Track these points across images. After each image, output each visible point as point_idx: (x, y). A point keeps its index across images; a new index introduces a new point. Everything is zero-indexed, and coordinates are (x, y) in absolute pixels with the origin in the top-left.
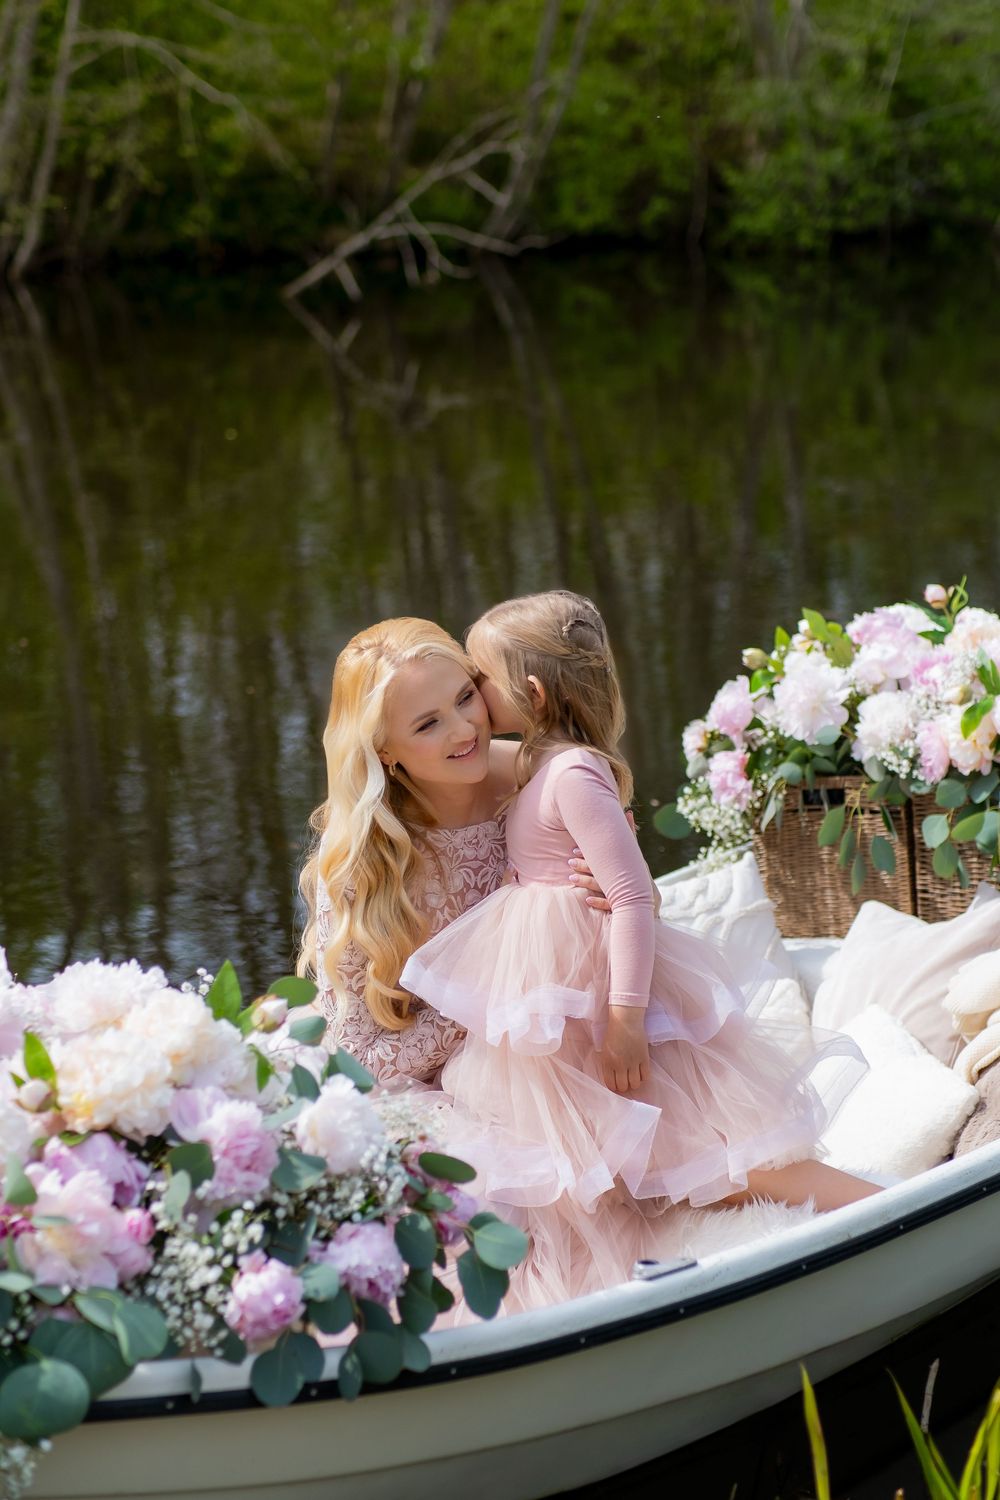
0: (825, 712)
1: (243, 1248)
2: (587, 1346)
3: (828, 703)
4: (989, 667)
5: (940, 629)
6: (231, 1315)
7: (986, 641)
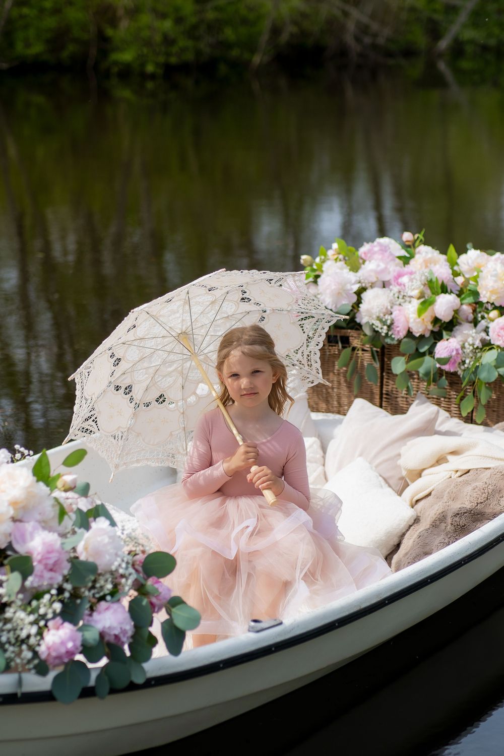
0: (345, 295)
1: (50, 616)
2: (223, 668)
3: (347, 291)
4: (434, 280)
5: (408, 255)
6: (43, 653)
7: (432, 265)
